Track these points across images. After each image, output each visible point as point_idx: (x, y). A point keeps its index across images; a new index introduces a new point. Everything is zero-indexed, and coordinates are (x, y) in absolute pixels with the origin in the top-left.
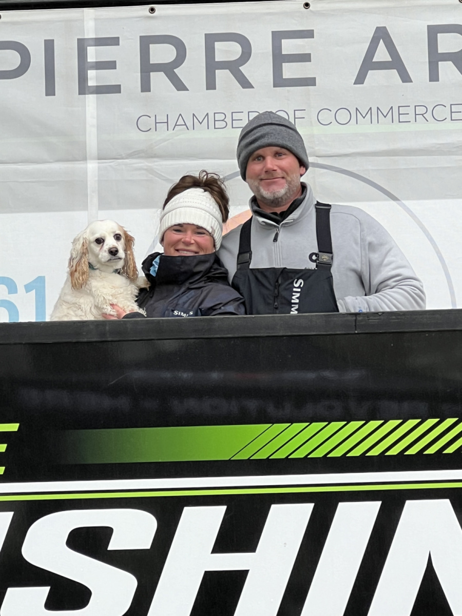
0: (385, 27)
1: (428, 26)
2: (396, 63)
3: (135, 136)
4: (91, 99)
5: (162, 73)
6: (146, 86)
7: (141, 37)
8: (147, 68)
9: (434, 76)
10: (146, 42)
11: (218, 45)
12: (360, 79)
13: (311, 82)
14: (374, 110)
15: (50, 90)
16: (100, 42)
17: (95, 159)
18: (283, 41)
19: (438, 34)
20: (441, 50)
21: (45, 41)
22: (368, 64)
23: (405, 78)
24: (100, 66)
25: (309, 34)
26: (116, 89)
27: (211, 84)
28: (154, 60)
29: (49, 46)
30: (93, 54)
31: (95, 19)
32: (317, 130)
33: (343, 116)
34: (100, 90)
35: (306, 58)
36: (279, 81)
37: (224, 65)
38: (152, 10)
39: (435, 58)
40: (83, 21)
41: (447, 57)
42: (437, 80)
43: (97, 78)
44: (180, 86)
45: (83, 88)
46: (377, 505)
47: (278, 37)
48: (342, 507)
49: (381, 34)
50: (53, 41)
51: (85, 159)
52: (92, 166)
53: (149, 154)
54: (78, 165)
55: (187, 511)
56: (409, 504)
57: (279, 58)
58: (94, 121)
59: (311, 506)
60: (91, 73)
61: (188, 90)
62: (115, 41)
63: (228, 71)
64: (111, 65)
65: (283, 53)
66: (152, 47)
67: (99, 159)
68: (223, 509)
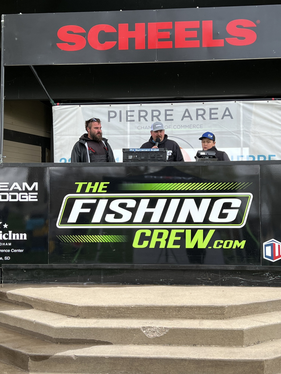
0: (187, 109)
1: (197, 109)
2: (190, 116)
3: (137, 130)
4: (129, 122)
5: (143, 118)
6: (139, 120)
7: (139, 110)
8: (140, 117)
9: (197, 119)
10: (140, 111)
11: (154, 112)
12: (182, 119)
13: (172, 120)
14: (185, 126)
15: (121, 121)
16: (131, 111)
17: (129, 134)
18: (167, 112)
19: (199, 111)
20: (199, 114)
21: (120, 111)
22: (184, 116)
23: (191, 119)
24: (130, 116)
25: (172, 110)
26: (134, 121)
27: (152, 120)
28: (141, 115)
29: (120, 112)
30: (129, 114)
31: (130, 106)
32: (173, 130)
33: (179, 127)
34: (130, 121)
35: (171, 115)
36: (166, 120)
37: (155, 116)
38: (141, 105)
39: (198, 115)
40: (127, 107)
41: (200, 115)
42: (198, 120)
43: (130, 118)
44: (146, 120)
45: (127, 120)
46: (179, 200)
47: (166, 111)
48: (172, 200)
49: (187, 110)
50: (121, 111)
51: (127, 134)
52: (128, 136)
53: (140, 134)
54: (126, 136)
55: (142, 200)
56: (186, 200)
57: (166, 115)
58: (129, 127)
59: (166, 199)
60: (129, 117)
61: (147, 121)
62: (133, 111)
63: (156, 118)
64: (133, 116)
65: (167, 114)
66: (141, 112)
67: (130, 134)
68: (149, 200)
